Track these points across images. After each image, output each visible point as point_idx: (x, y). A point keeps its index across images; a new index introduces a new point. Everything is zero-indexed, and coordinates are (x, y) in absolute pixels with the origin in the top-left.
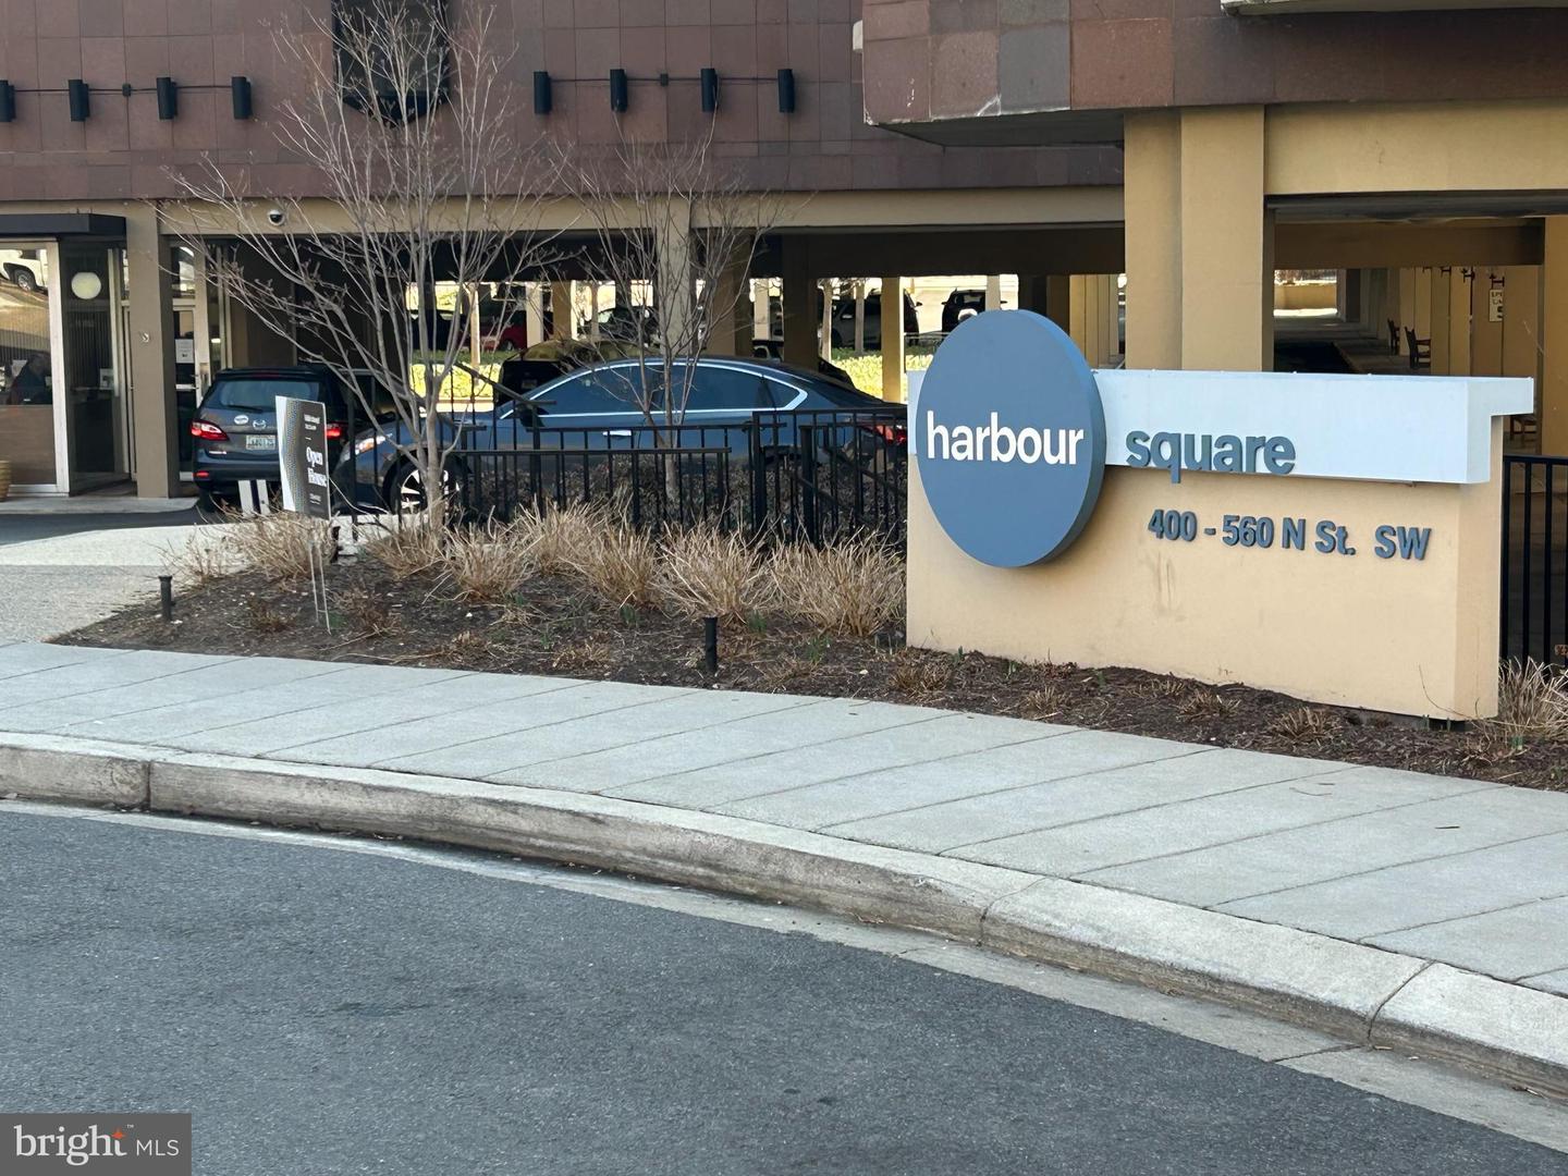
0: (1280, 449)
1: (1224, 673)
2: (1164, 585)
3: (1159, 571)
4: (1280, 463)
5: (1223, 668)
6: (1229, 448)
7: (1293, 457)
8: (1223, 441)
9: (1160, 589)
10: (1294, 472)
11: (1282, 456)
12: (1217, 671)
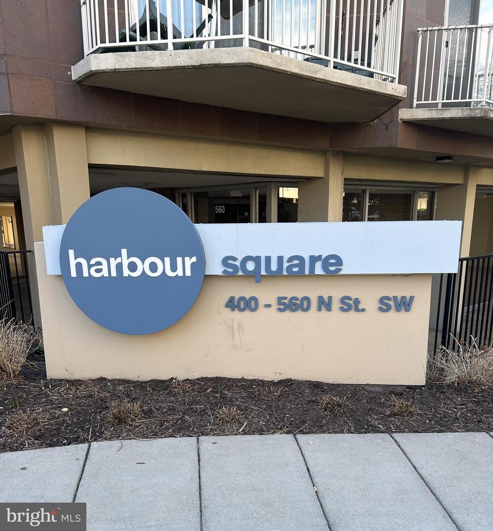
0: (332, 261)
1: (278, 374)
2: (236, 334)
3: (232, 328)
4: (332, 268)
5: (278, 372)
6: (296, 262)
7: (341, 265)
8: (291, 259)
9: (233, 337)
10: (341, 273)
11: (333, 265)
12: (274, 373)
